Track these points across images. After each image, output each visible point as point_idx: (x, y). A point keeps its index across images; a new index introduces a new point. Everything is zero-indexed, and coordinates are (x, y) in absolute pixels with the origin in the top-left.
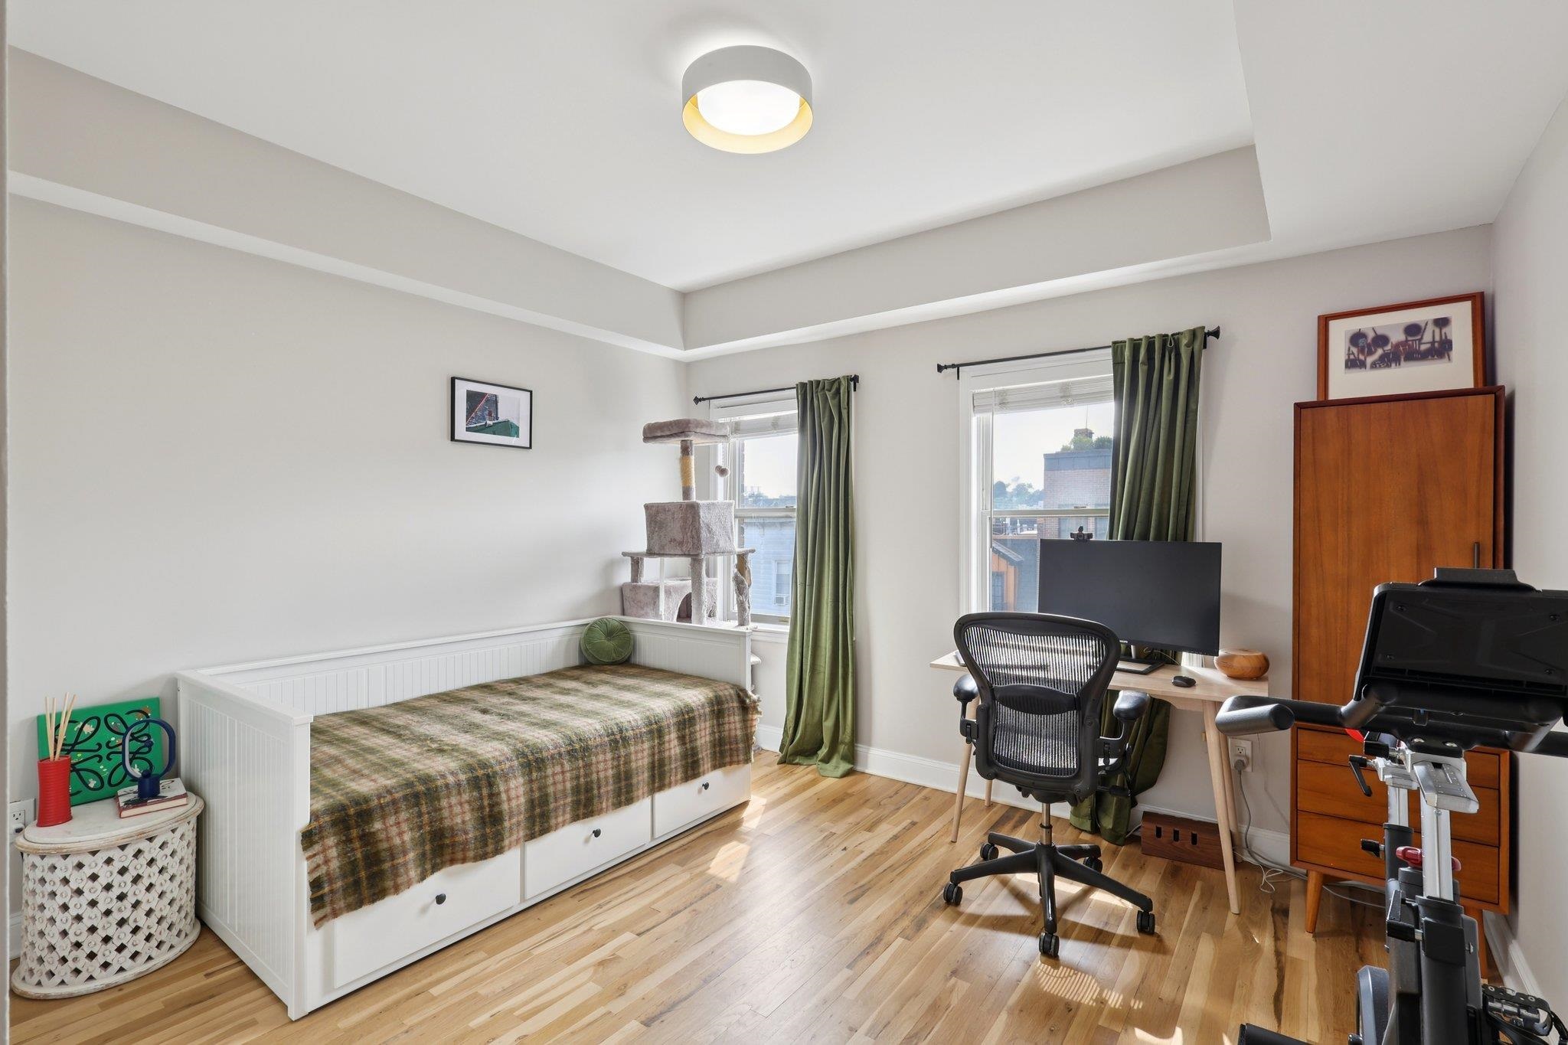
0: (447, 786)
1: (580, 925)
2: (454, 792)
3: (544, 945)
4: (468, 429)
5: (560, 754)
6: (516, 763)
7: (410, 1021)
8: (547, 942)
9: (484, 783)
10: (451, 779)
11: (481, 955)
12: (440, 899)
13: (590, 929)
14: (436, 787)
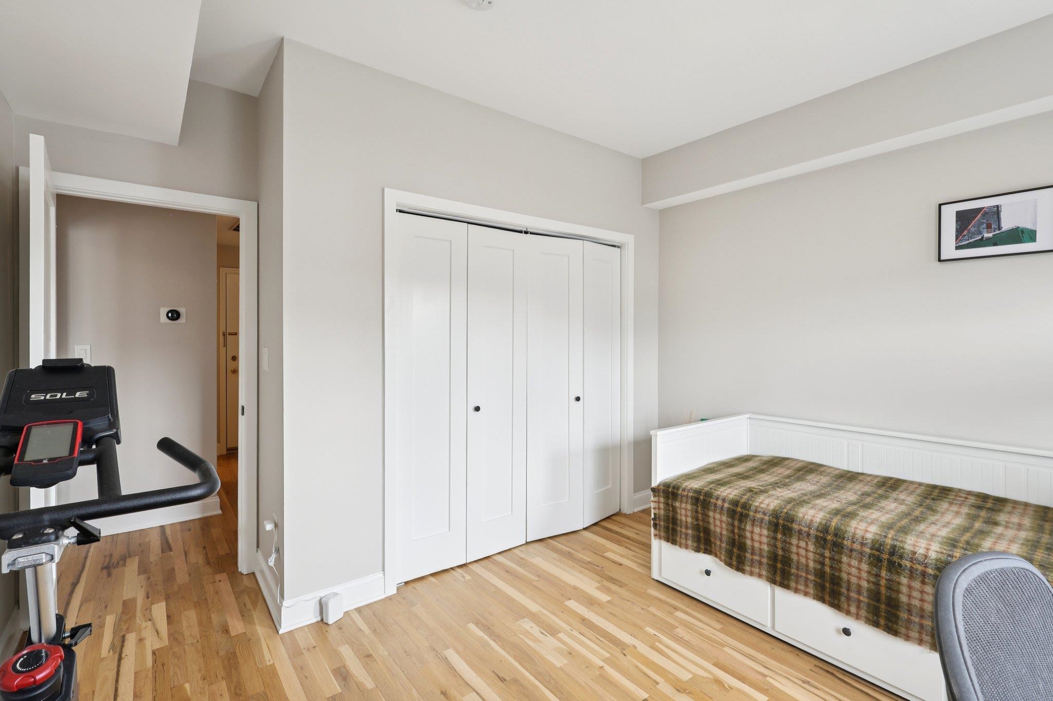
0: (715, 505)
1: (772, 670)
2: (718, 511)
3: (739, 654)
4: (957, 248)
5: (808, 535)
6: (767, 518)
7: (652, 609)
8: (743, 655)
9: (737, 516)
10: (720, 502)
11: (719, 626)
12: (708, 573)
13: (766, 676)
14: (710, 502)
